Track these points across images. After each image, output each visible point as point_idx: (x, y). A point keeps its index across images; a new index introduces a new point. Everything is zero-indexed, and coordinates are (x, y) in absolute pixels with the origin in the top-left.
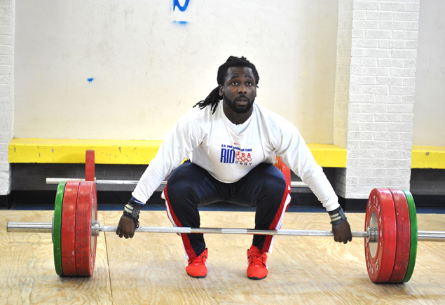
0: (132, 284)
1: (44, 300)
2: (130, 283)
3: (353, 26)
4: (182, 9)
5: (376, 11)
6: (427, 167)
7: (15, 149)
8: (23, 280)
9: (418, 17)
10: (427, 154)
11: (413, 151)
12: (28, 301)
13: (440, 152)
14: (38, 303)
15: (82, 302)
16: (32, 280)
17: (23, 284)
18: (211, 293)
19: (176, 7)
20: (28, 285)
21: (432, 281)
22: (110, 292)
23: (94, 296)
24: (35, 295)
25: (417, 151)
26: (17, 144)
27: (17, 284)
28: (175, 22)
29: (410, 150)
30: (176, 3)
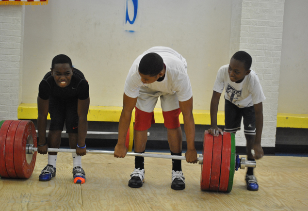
0: (96, 198)
1: (37, 208)
2: (95, 197)
3: (241, 35)
4: (131, 23)
5: (256, 26)
6: (286, 127)
7: (22, 110)
8: (24, 194)
9: (282, 30)
10: (287, 118)
11: (278, 116)
12: (26, 208)
13: (295, 117)
14: (32, 210)
15: (62, 209)
16: (30, 194)
17: (24, 197)
18: (149, 205)
19: (128, 21)
20: (26, 197)
21: (296, 200)
22: (82, 203)
23: (71, 205)
24: (31, 204)
25: (280, 116)
26: (23, 107)
27: (19, 197)
28: (126, 31)
29: (276, 115)
30: (127, 18)
